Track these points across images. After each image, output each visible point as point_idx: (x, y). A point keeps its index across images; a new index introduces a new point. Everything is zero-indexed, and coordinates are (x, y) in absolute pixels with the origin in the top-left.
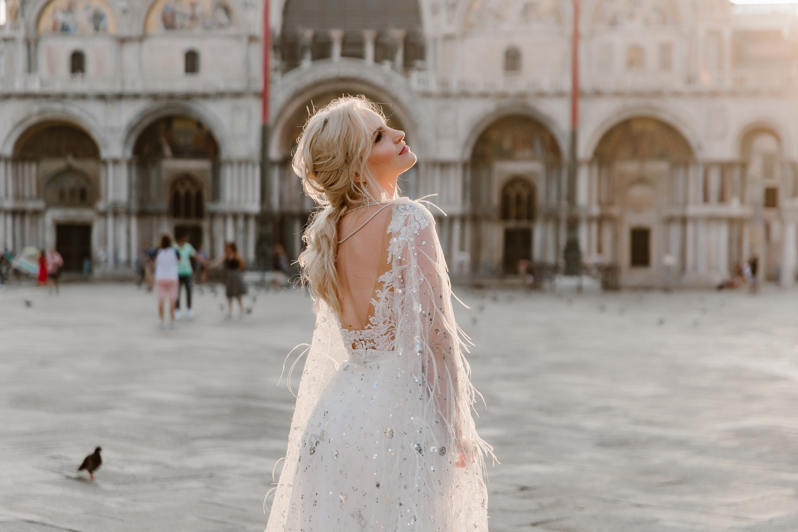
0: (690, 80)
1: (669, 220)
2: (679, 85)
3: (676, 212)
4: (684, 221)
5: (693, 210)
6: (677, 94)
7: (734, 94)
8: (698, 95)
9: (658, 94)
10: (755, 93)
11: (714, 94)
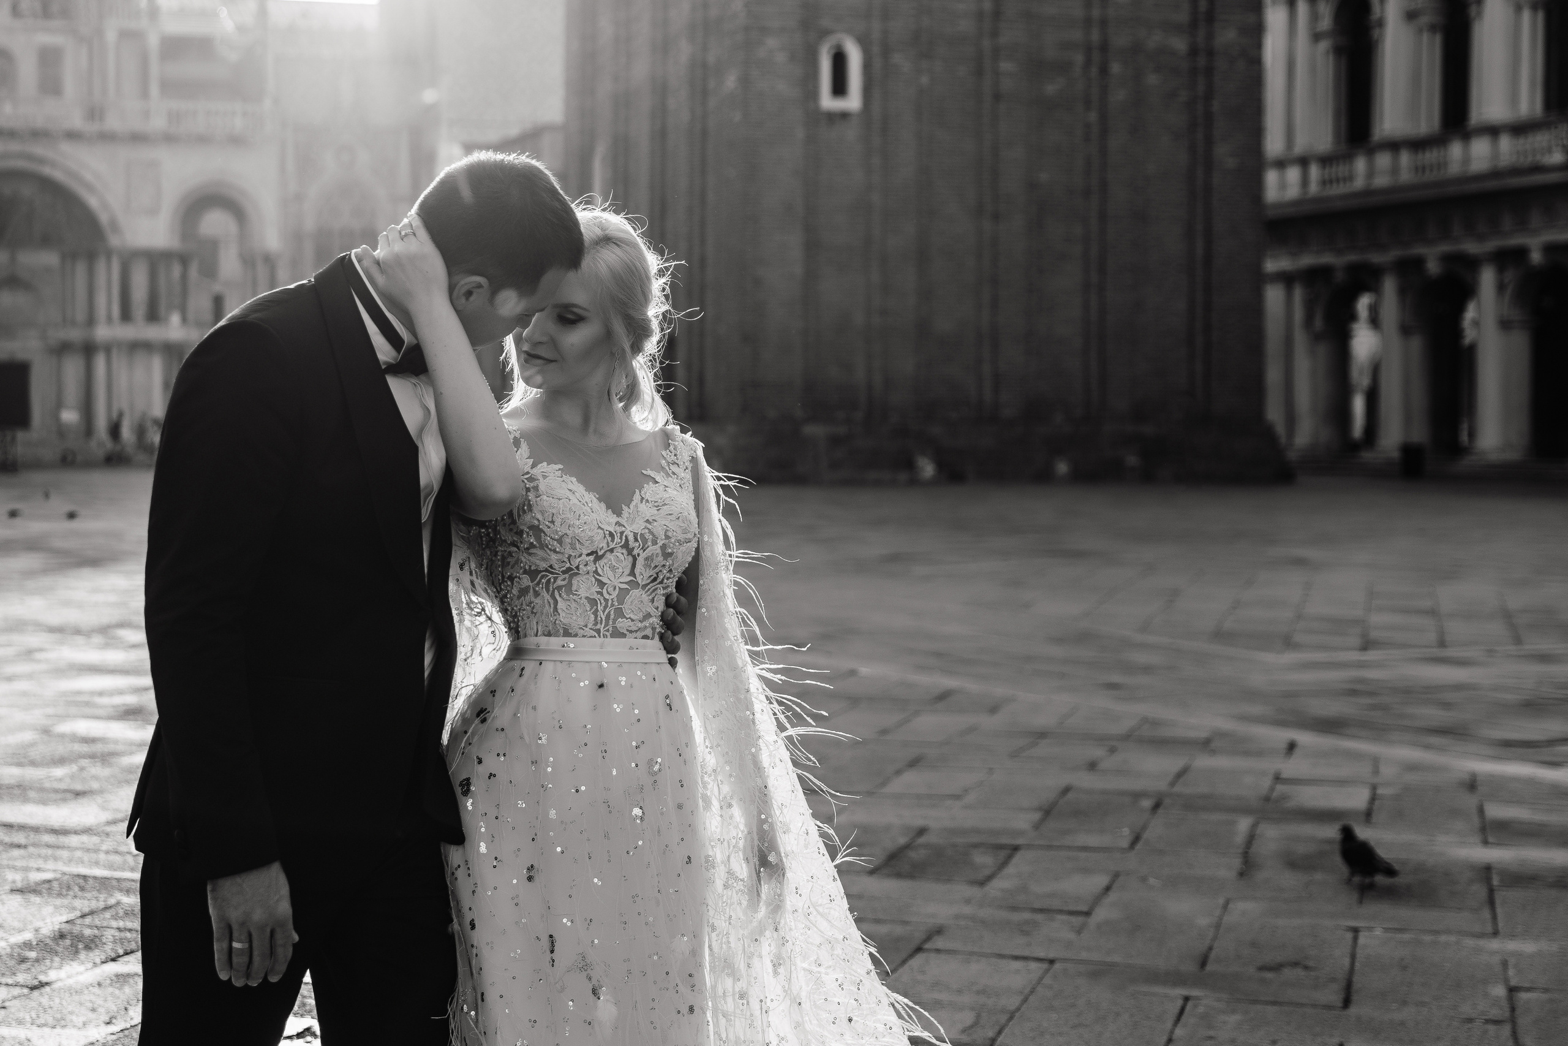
0: (94, 113)
1: (63, 349)
2: (76, 121)
3: (75, 335)
4: (89, 350)
5: (102, 333)
6: (72, 136)
7: (169, 139)
8: (107, 138)
9: (38, 134)
10: (203, 140)
11: (138, 138)
